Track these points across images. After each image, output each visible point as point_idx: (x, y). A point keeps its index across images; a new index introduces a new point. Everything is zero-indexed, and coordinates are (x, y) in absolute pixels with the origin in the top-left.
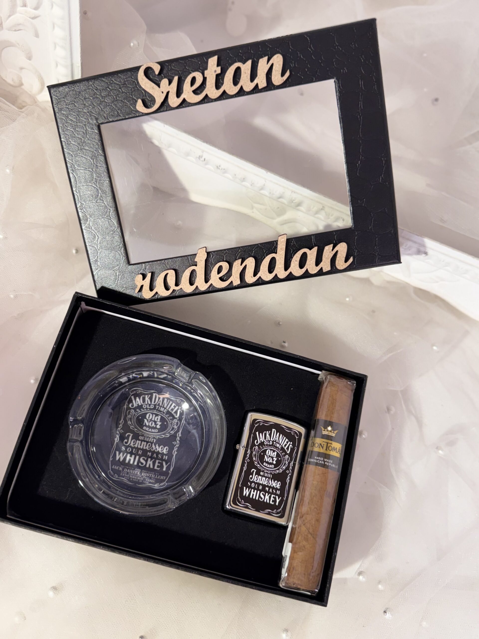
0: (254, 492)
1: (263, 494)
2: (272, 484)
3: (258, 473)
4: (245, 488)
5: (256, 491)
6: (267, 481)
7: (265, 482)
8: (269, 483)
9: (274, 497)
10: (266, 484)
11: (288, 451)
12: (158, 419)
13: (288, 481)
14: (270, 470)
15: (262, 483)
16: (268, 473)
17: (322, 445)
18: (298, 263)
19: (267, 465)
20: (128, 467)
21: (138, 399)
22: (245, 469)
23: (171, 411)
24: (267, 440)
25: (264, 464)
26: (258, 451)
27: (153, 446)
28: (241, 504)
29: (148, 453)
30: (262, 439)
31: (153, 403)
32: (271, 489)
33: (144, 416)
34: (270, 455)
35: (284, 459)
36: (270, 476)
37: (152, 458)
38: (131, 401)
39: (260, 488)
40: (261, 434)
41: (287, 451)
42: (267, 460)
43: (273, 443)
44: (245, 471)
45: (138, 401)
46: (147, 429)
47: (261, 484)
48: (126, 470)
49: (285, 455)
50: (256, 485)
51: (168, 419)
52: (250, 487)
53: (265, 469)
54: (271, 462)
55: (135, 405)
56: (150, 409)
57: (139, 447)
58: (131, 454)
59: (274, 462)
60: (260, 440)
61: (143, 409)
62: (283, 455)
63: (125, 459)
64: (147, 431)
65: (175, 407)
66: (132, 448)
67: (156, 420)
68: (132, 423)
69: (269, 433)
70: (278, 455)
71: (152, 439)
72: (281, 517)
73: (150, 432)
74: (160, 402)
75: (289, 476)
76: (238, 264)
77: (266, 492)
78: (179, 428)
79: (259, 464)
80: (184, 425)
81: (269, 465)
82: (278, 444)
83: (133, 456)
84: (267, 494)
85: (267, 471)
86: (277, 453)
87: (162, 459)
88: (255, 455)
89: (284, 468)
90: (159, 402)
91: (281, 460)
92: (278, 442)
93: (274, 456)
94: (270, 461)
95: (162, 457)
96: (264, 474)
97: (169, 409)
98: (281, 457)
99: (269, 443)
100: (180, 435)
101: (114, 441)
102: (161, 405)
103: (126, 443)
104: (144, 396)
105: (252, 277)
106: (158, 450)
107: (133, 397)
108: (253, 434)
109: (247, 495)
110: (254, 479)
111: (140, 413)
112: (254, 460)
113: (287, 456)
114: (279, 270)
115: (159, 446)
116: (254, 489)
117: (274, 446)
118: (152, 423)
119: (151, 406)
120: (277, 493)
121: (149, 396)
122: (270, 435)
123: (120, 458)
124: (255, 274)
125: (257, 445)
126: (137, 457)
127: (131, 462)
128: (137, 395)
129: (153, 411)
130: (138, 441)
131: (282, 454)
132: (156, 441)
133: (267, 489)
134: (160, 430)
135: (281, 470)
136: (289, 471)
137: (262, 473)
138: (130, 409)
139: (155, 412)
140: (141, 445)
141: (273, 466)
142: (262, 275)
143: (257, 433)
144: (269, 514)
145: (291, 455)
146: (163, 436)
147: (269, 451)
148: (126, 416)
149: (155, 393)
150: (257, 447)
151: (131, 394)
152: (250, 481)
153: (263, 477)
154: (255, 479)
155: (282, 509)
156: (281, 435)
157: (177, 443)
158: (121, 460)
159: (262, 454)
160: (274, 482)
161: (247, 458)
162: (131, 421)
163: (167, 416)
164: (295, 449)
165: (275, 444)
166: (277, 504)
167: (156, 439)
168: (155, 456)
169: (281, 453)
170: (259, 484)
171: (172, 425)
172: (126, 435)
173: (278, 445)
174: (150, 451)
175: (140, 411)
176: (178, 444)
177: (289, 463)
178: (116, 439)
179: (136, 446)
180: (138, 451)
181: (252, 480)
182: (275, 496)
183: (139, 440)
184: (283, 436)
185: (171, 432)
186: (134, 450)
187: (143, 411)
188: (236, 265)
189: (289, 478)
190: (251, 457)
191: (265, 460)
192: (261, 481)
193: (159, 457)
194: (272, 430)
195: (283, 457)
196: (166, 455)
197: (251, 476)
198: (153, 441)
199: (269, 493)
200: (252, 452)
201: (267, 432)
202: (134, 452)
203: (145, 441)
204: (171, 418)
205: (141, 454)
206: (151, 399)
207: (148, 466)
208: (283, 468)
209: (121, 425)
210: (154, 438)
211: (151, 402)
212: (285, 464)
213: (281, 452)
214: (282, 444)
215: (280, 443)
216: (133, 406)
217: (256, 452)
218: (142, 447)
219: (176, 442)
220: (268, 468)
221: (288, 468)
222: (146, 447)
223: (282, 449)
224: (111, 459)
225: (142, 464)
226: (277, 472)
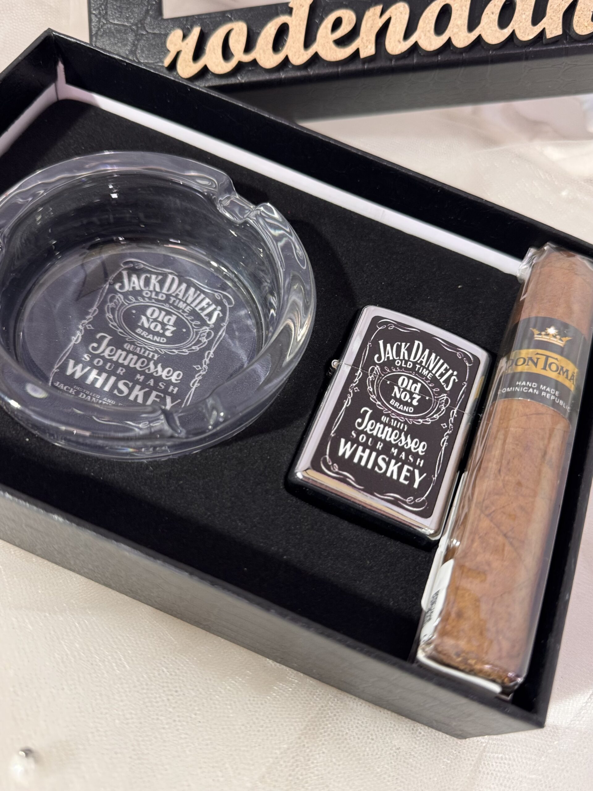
0: (363, 451)
1: (384, 459)
2: (407, 444)
3: (376, 416)
4: (343, 441)
5: (368, 451)
6: (396, 436)
7: (390, 437)
8: (401, 441)
9: (408, 471)
10: (393, 442)
11: (447, 387)
12: (169, 320)
13: (444, 443)
14: (404, 416)
15: (383, 438)
16: (398, 421)
17: (535, 360)
18: (496, 17)
19: (397, 404)
20: (88, 392)
21: (134, 278)
22: (347, 403)
23: (199, 312)
24: (401, 358)
25: (391, 402)
26: (380, 375)
27: (152, 365)
28: (330, 470)
29: (138, 376)
30: (392, 355)
31: (165, 290)
32: (403, 453)
33: (142, 310)
34: (406, 387)
35: (437, 399)
36: (404, 427)
37: (143, 385)
38: (119, 279)
39: (377, 447)
40: (389, 346)
41: (445, 386)
42: (398, 396)
43: (414, 366)
44: (346, 407)
45: (137, 283)
46: (144, 334)
47: (380, 439)
48: (83, 396)
49: (439, 393)
50: (371, 439)
51: (191, 324)
52: (355, 441)
53: (393, 412)
54: (407, 401)
55: (127, 288)
56: (158, 300)
57: (121, 361)
58: (101, 370)
59: (415, 403)
60: (387, 356)
61: (143, 297)
62: (436, 392)
63: (85, 377)
64: (143, 337)
65: (209, 305)
66: (106, 361)
67: (165, 321)
68: (114, 318)
69: (407, 346)
70: (423, 390)
71: (152, 353)
72: (426, 514)
73: (149, 339)
74: (180, 291)
75: (448, 434)
76: (374, 14)
77: (391, 457)
78: (210, 343)
79: (380, 400)
80: (223, 339)
81: (402, 406)
82: (425, 370)
83: (104, 375)
84: (393, 461)
85: (398, 417)
86: (423, 386)
87: (165, 392)
88: (373, 382)
89: (437, 416)
90: (177, 292)
91: (430, 400)
92: (426, 366)
93: (415, 390)
94: (405, 398)
95: (167, 387)
96: (390, 421)
97: (196, 306)
98: (430, 396)
99: (406, 363)
100: (211, 355)
101: (70, 340)
102: (180, 297)
103: (94, 349)
104: (149, 275)
105: (399, 42)
106: (159, 374)
107: (125, 273)
108: (371, 342)
109: (347, 456)
110: (366, 427)
111: (134, 303)
112: (370, 392)
113: (444, 396)
114: (456, 30)
115: (163, 368)
116: (365, 446)
117: (417, 372)
118: (156, 326)
119: (160, 295)
120: (417, 464)
121: (160, 277)
122: (409, 350)
123: (74, 374)
124: (407, 35)
125: (379, 365)
126: (113, 379)
127: (98, 385)
128: (134, 270)
129: (163, 305)
130: (119, 352)
131: (434, 390)
132: (158, 358)
133: (395, 451)
134: (170, 341)
135: (429, 421)
136: (448, 425)
137: (384, 419)
138: (116, 292)
139: (166, 306)
140: (125, 359)
141: (411, 410)
142: (420, 38)
143: (381, 342)
144: (395, 502)
145: (453, 394)
146: (176, 352)
147: (404, 379)
148: (104, 302)
149: (171, 273)
150: (378, 367)
151: (124, 267)
152: (356, 430)
153: (387, 427)
154: (369, 427)
155: (426, 497)
156: (434, 355)
157: (203, 369)
158: (77, 376)
159: (388, 382)
160: (412, 441)
161: (354, 385)
162: (113, 314)
163: (189, 318)
164: (463, 386)
165: (419, 369)
166: (416, 486)
167: (158, 353)
168: (152, 384)
169: (432, 388)
170: (376, 439)
171: (198, 336)
172: (98, 336)
173: (425, 372)
174: (142, 373)
175: (136, 299)
176: (205, 371)
177: (448, 410)
178: (74, 339)
179: (115, 358)
180: (116, 368)
181: (361, 428)
182: (411, 469)
183: (124, 350)
184: (438, 357)
185: (193, 348)
186: (109, 364)
187: (142, 302)
188: (370, 17)
189: (446, 438)
190: (362, 384)
191: (393, 395)
192: (382, 433)
193: (161, 387)
194: (414, 342)
195: (434, 396)
196: (175, 385)
197: (359, 420)
198: (153, 356)
199: (398, 460)
200: (365, 376)
201: (403, 344)
202: (107, 367)
203: (134, 354)
204: (199, 323)
205: (121, 374)
206: (162, 283)
207: (132, 398)
208: (434, 416)
209: (90, 317)
210: (156, 352)
211: (161, 287)
212: (439, 409)
213: (430, 385)
214: (434, 372)
215: (430, 368)
216: (122, 287)
217: (375, 377)
218: (126, 363)
219: (202, 366)
220: (400, 410)
221: (445, 418)
222: (135, 364)
223: (434, 380)
224: (55, 370)
225: (121, 392)
226: (419, 422)
